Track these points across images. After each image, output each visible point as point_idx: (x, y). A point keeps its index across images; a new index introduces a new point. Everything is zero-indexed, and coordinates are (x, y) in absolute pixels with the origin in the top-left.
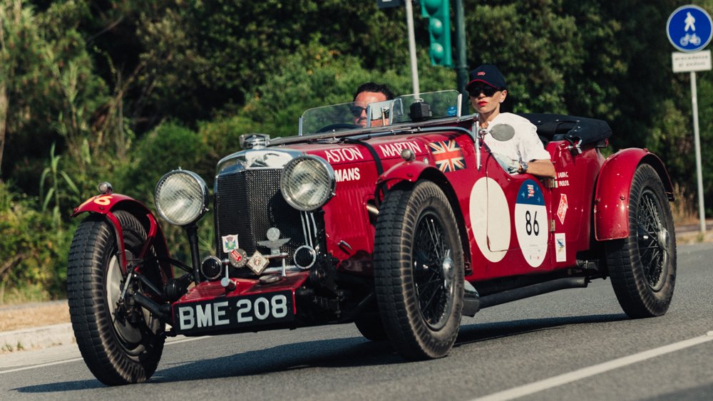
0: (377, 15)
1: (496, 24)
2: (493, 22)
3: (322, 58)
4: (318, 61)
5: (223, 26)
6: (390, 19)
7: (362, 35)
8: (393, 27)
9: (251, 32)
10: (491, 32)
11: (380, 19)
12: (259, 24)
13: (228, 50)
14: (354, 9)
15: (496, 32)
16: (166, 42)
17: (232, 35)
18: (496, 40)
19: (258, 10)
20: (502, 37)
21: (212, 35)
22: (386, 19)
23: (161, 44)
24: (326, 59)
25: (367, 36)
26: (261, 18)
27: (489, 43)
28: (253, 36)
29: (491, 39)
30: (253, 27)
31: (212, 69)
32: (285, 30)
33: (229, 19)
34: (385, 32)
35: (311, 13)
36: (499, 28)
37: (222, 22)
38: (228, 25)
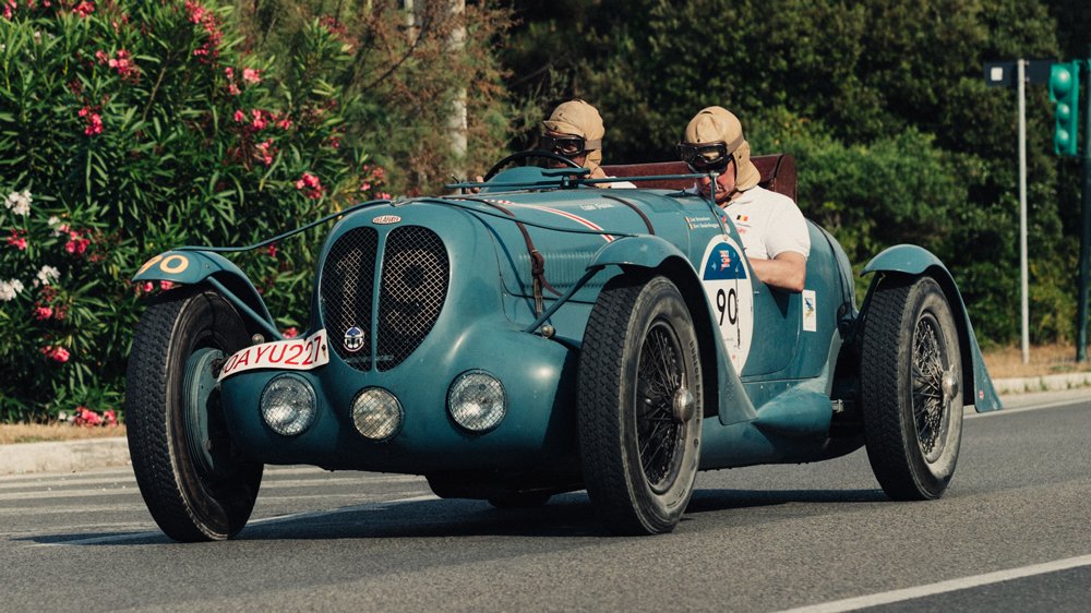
0: (849, 79)
1: (983, 100)
2: (979, 99)
3: (791, 126)
4: (786, 129)
5: (683, 79)
6: (865, 84)
7: (834, 99)
8: (868, 94)
9: (713, 88)
10: (977, 109)
11: (855, 84)
12: (723, 80)
13: (687, 106)
14: (830, 69)
15: (983, 109)
16: (617, 94)
17: (691, 89)
18: (983, 118)
19: (723, 64)
20: (990, 116)
21: (668, 87)
22: (861, 84)
23: (611, 95)
24: (795, 128)
25: (839, 100)
26: (724, 73)
27: (974, 122)
28: (714, 93)
29: (977, 117)
30: (716, 82)
31: (667, 126)
32: (749, 88)
33: (689, 71)
34: (859, 98)
35: (780, 71)
36: (986, 105)
37: (682, 74)
38: (688, 78)
